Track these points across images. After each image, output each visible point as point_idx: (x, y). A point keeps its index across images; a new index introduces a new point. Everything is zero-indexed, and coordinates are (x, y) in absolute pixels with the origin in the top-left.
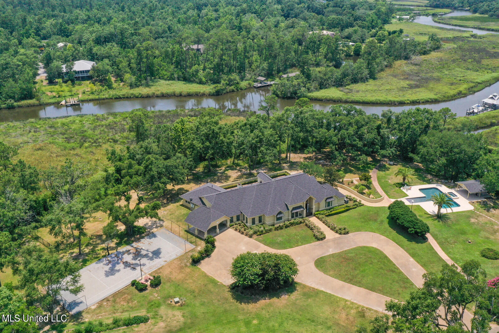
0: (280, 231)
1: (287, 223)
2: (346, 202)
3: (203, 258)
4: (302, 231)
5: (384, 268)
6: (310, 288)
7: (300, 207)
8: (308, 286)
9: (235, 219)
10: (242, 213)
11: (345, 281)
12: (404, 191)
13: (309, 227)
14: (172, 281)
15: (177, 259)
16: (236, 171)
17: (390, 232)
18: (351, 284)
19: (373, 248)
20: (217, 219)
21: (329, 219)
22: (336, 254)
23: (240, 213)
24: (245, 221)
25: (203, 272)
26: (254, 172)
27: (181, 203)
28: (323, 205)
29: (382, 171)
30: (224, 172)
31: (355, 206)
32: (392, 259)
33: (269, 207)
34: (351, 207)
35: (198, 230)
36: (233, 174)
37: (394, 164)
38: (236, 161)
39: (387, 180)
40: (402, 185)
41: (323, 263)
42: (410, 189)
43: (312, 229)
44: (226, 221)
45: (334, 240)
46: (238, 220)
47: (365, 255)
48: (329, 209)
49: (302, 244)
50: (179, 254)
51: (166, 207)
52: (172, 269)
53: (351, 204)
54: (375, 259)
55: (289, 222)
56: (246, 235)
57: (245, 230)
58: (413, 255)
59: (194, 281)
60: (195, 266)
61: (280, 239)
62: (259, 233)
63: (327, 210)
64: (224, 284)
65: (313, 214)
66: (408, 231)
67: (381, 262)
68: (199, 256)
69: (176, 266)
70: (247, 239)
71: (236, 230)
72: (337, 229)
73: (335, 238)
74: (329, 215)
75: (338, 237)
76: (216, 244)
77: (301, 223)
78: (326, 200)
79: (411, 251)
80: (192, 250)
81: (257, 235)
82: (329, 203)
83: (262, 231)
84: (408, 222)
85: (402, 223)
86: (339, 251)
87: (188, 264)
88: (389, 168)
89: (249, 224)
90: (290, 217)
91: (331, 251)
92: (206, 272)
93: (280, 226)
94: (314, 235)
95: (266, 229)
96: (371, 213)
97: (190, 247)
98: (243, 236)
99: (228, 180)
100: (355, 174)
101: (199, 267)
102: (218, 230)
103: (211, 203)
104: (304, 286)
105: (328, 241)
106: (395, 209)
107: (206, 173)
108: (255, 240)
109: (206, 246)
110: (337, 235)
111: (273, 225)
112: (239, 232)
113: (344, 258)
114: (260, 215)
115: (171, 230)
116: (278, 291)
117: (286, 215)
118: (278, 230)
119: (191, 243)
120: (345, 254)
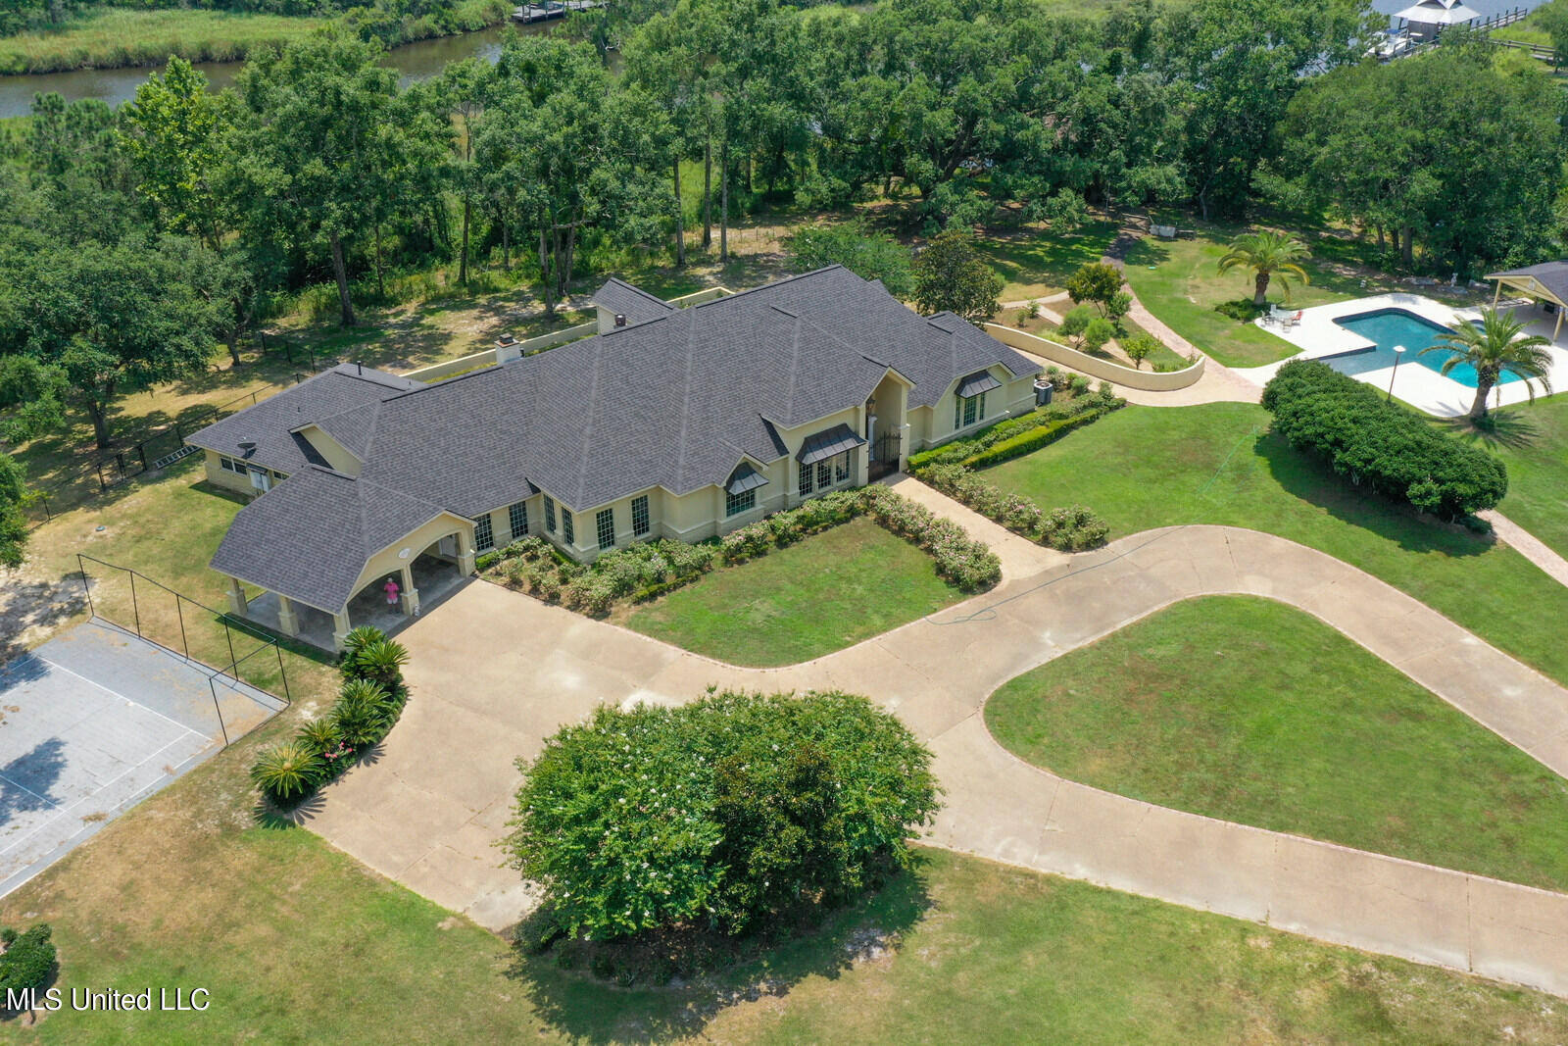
0: (753, 567)
1: (786, 520)
2: (1043, 398)
3: (333, 772)
4: (870, 555)
5: (1359, 702)
6: (1009, 874)
7: (841, 432)
8: (994, 867)
9: (501, 528)
10: (535, 490)
11: (1185, 805)
12: (1275, 329)
13: (900, 530)
14: (136, 948)
15: (170, 791)
16: (475, 312)
17: (1302, 514)
18: (1228, 815)
19: (1256, 599)
20: (397, 535)
21: (991, 483)
22: (1080, 653)
23: (524, 494)
24: (560, 532)
25: (339, 860)
26: (565, 306)
27: (199, 474)
28: (944, 415)
29: (1140, 262)
30: (416, 322)
31: (1093, 412)
32: (1371, 646)
33: (683, 444)
34: (1070, 421)
35: (294, 607)
36: (465, 327)
37: (1178, 236)
38: (473, 274)
39: (1179, 295)
40: (1257, 307)
41: (1035, 711)
42: (1294, 323)
43: (917, 540)
44: (455, 538)
45: (1047, 580)
46: (520, 528)
47: (1236, 646)
48: (978, 435)
49: (891, 622)
50: (183, 763)
51: (110, 502)
52: (137, 866)
53: (1063, 402)
54: (1290, 657)
55: (792, 517)
56: (575, 606)
57: (564, 582)
58: (1468, 616)
59: (284, 929)
60: (285, 824)
61: (762, 610)
62: (641, 590)
63: (965, 439)
64: (480, 920)
65: (902, 466)
66: (1407, 500)
67: (1330, 671)
68: (306, 758)
69: (165, 842)
70: (581, 625)
71: (514, 584)
72: (1046, 523)
73: (1047, 572)
74: (983, 464)
75: (1061, 568)
76: (408, 673)
77: (853, 512)
78: (958, 392)
79: (1450, 597)
80: (266, 730)
81: (637, 602)
82: (971, 403)
83: (659, 578)
84: (1398, 452)
85: (1368, 462)
86: (1094, 639)
87: (243, 819)
88: (1166, 252)
89: (584, 545)
90: (794, 491)
91: (1053, 645)
92: (353, 853)
93: (750, 539)
94: (941, 570)
95: (679, 560)
96: (1175, 435)
97: (248, 707)
98: (558, 612)
99: (438, 352)
100: (1028, 282)
101: (309, 826)
102: (411, 596)
103: (361, 452)
104: (973, 871)
105: (1020, 590)
106: (1310, 400)
107: (330, 331)
108: (628, 625)
109: (349, 697)
110: (1055, 558)
111: (715, 540)
112: (535, 591)
113: (1133, 672)
114: (638, 493)
115: (136, 624)
116: (827, 927)
117: (776, 480)
118: (741, 562)
119: (259, 683)
120: (1130, 647)
